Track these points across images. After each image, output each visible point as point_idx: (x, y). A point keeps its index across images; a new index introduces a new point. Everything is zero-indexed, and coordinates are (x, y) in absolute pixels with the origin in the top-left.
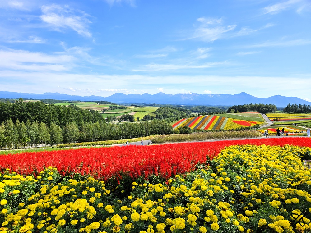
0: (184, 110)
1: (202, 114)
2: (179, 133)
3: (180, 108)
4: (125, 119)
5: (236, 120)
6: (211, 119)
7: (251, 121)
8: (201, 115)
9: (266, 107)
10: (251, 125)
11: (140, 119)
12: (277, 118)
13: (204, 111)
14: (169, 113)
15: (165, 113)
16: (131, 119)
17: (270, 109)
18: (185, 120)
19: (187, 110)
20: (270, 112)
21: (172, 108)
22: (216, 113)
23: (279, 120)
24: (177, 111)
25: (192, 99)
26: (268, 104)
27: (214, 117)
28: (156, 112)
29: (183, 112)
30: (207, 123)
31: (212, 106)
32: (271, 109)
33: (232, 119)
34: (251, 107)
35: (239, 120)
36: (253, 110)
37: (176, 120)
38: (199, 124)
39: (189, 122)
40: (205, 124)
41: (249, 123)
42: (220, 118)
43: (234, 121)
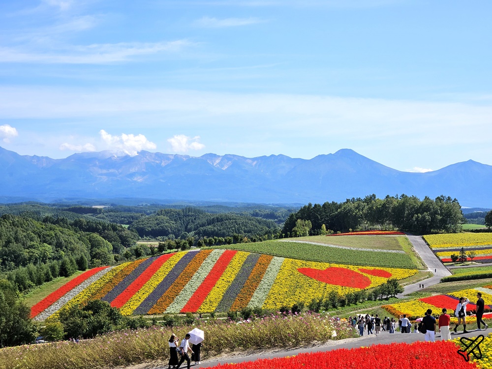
0: (104, 228)
1: (173, 243)
2: (62, 334)
3: (85, 218)
5: (313, 265)
6: (213, 265)
7: (369, 268)
8: (170, 247)
9: (425, 207)
10: (369, 282)
12: (462, 250)
13: (189, 231)
14: (29, 243)
15: (14, 246)
17: (439, 217)
18: (101, 274)
19: (114, 229)
20: (439, 228)
21: (46, 220)
22: (236, 240)
23: (472, 259)
24: (71, 232)
25: (139, 179)
26: (433, 198)
27: (224, 255)
29: (96, 235)
30: (195, 283)
31: (227, 208)
32: (441, 214)
33: (299, 263)
34: (370, 209)
35: (324, 266)
36: (378, 222)
37: (55, 276)
38: (162, 287)
39: (116, 282)
40: (187, 286)
41: (364, 274)
42: (250, 262)
43: (306, 272)
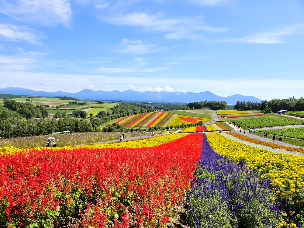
0: (147, 107)
4: (76, 115)
5: (184, 117)
6: (158, 115)
7: (198, 118)
9: (217, 104)
10: (196, 121)
11: (93, 115)
12: (224, 114)
14: (127, 110)
15: (124, 110)
16: (83, 115)
17: (221, 106)
18: (132, 117)
20: (221, 109)
22: (167, 110)
23: (226, 117)
26: (220, 102)
27: (162, 113)
28: (114, 109)
30: (152, 120)
32: (222, 105)
33: (180, 116)
34: (205, 104)
35: (186, 117)
36: (206, 107)
37: (121, 116)
38: (144, 120)
39: (134, 119)
40: (150, 120)
41: (196, 119)
42: (168, 115)
43: (181, 118)
